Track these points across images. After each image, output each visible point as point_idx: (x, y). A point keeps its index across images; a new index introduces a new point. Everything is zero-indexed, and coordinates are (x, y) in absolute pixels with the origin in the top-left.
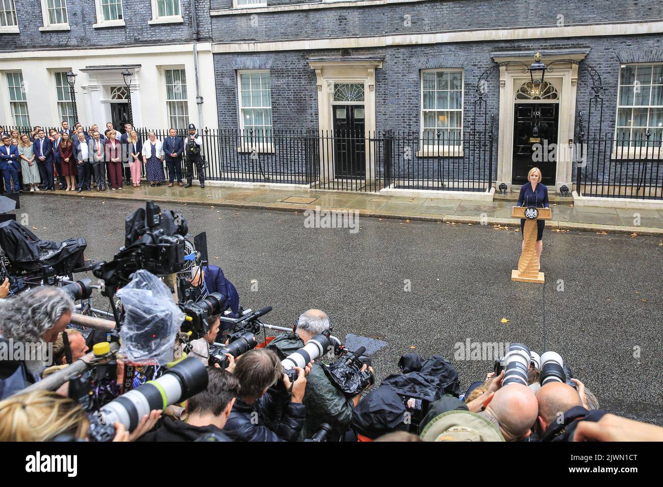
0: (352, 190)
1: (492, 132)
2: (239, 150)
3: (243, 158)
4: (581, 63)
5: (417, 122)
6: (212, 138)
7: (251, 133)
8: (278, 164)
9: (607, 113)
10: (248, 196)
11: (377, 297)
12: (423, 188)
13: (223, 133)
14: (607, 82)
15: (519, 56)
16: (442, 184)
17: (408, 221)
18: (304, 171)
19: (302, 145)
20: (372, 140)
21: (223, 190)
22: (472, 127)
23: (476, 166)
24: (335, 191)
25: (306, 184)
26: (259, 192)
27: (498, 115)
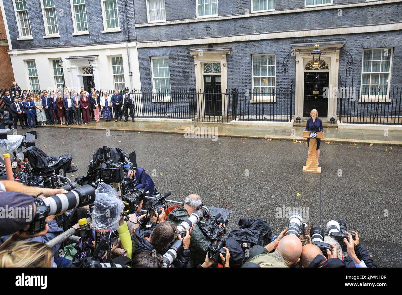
0: (215, 122)
1: (292, 89)
2: (153, 101)
3: (155, 105)
4: (341, 49)
5: (250, 83)
6: (138, 94)
7: (159, 92)
8: (174, 108)
9: (356, 76)
10: (158, 126)
11: (229, 182)
12: (254, 120)
13: (144, 91)
14: (356, 59)
15: (306, 46)
16: (265, 118)
17: (246, 139)
18: (188, 112)
19: (187, 97)
20: (226, 94)
21: (145, 123)
22: (280, 86)
23: (283, 107)
24: (206, 122)
25: (190, 119)
26: (164, 123)
27: (295, 79)
